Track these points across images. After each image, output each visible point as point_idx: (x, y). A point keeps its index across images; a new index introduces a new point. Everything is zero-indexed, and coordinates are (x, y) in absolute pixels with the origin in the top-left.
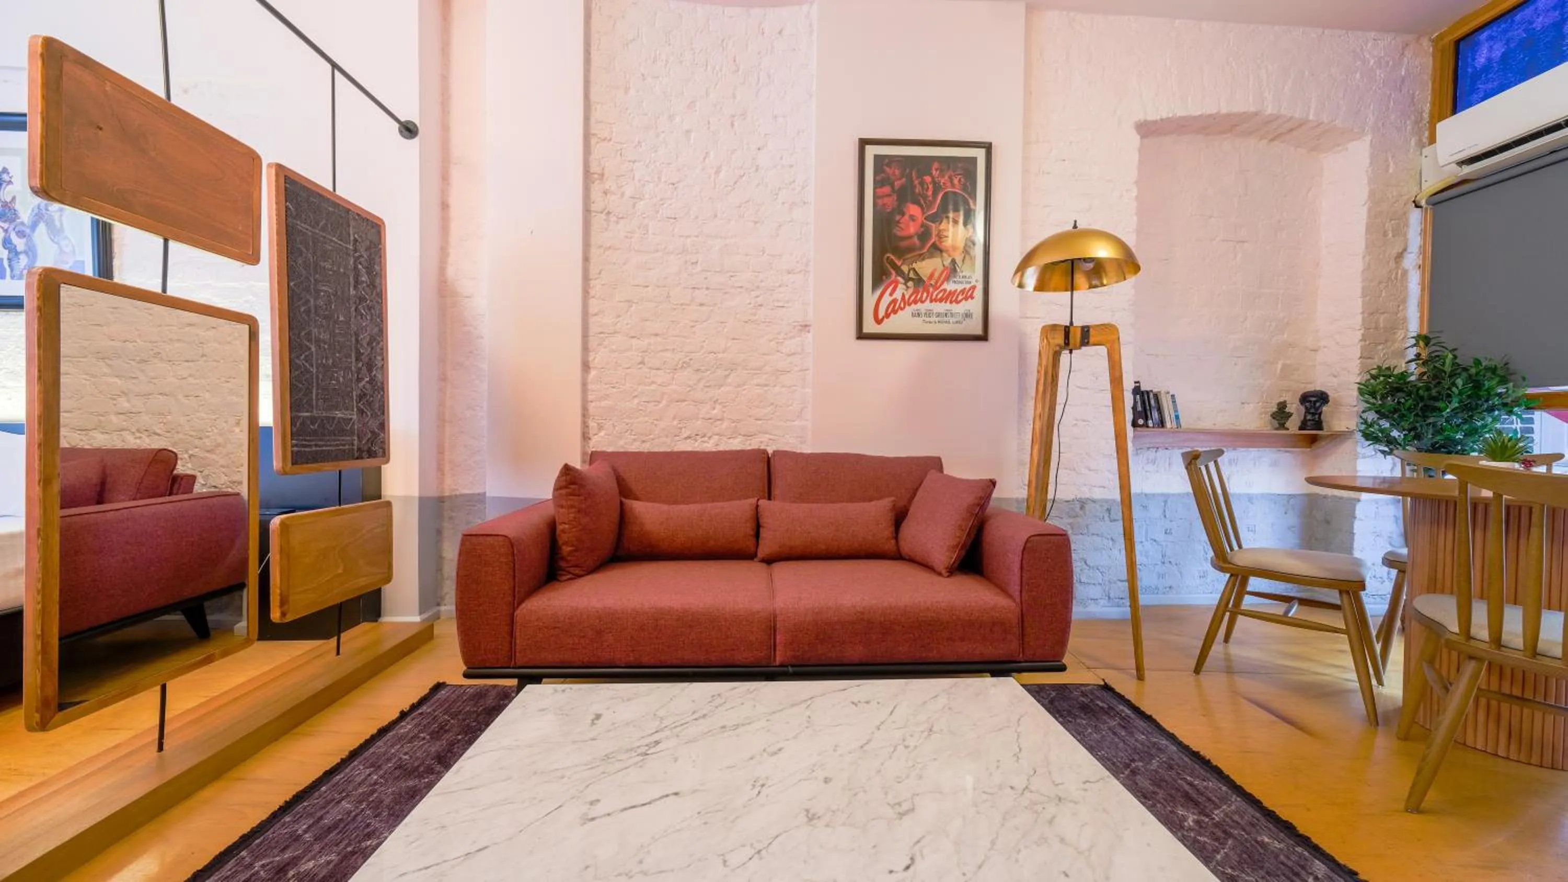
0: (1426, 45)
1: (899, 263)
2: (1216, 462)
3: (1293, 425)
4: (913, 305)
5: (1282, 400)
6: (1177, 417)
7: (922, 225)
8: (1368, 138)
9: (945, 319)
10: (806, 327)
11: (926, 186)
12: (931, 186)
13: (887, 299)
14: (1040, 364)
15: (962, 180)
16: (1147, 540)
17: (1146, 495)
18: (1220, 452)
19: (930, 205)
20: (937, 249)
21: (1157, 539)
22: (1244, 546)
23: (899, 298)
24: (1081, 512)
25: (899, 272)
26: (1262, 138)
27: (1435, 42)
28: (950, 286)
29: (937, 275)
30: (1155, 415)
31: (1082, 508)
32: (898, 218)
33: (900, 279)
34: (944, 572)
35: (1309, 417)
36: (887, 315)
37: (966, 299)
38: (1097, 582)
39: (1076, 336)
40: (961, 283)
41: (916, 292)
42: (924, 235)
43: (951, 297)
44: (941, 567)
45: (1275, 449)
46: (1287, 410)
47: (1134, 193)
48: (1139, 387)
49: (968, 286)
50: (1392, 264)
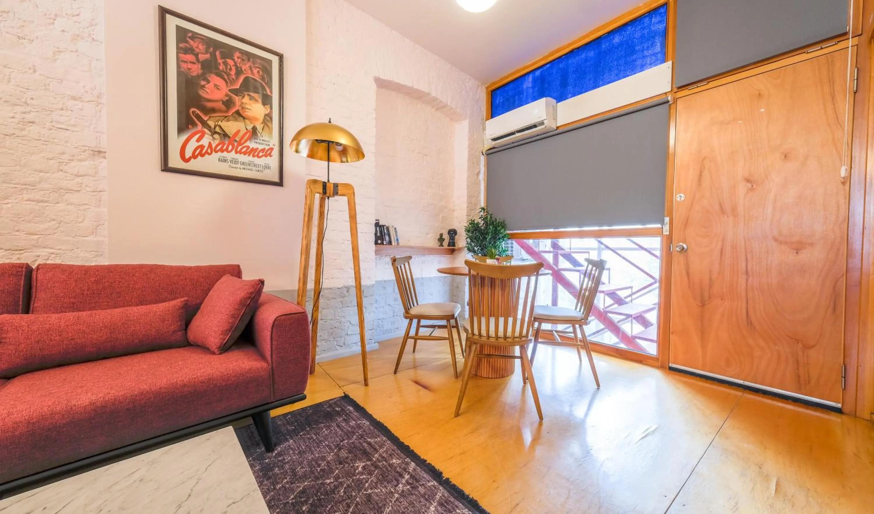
0: (484, 89)
1: (205, 118)
2: (408, 262)
3: (446, 243)
4: (219, 153)
5: (441, 233)
6: (397, 240)
7: (227, 95)
8: (468, 120)
9: (249, 167)
10: (99, 153)
11: (229, 67)
12: (234, 68)
13: (192, 145)
14: (306, 204)
15: (261, 72)
16: (386, 305)
17: (385, 281)
18: (410, 257)
19: (233, 82)
20: (239, 115)
21: (391, 304)
22: (419, 304)
23: (206, 145)
24: (347, 294)
25: (204, 124)
26: (433, 107)
27: (487, 88)
28: (252, 145)
29: (241, 134)
30: (387, 238)
31: (348, 291)
32: (203, 83)
33: (206, 130)
34: (216, 351)
35: (451, 241)
36: (194, 156)
37: (266, 156)
38: (356, 333)
39: (330, 189)
40: (260, 144)
41: (222, 143)
42: (228, 103)
43: (253, 152)
44: (214, 348)
45: (439, 256)
46: (443, 237)
47: (374, 116)
48: (378, 223)
49: (267, 148)
50: (476, 177)
